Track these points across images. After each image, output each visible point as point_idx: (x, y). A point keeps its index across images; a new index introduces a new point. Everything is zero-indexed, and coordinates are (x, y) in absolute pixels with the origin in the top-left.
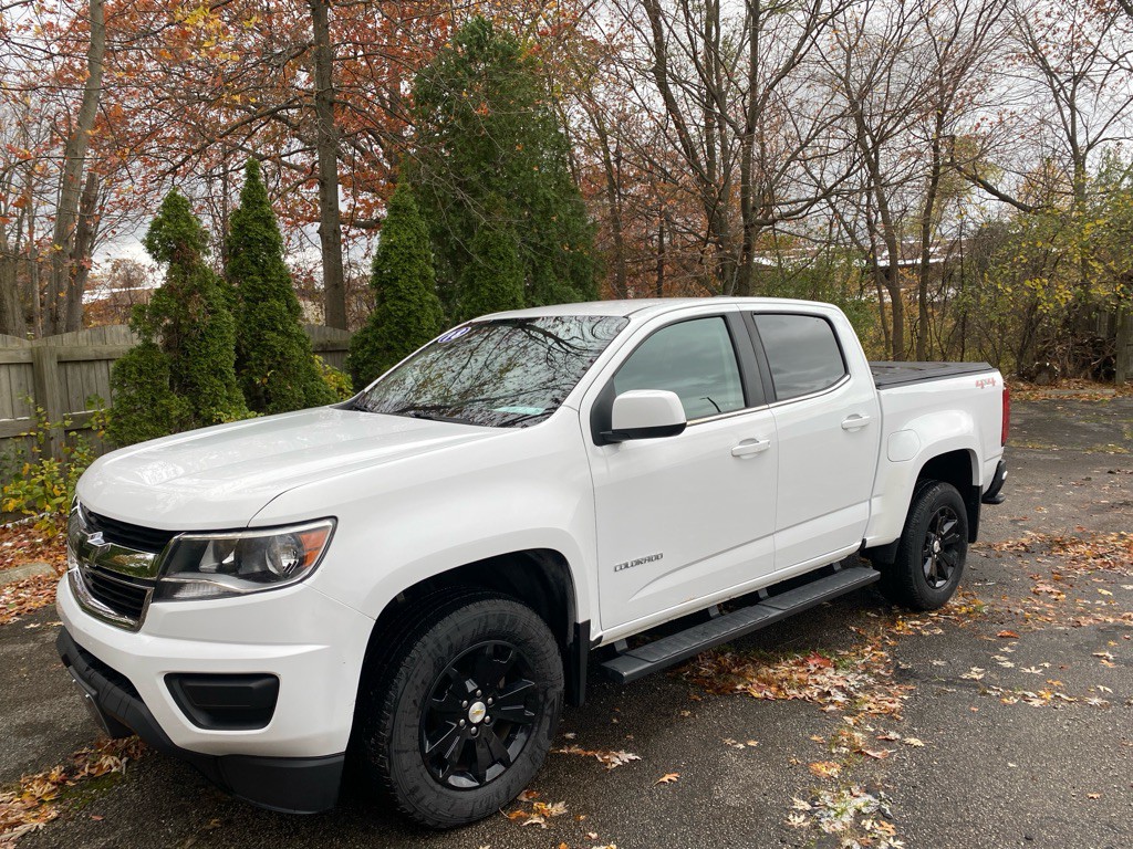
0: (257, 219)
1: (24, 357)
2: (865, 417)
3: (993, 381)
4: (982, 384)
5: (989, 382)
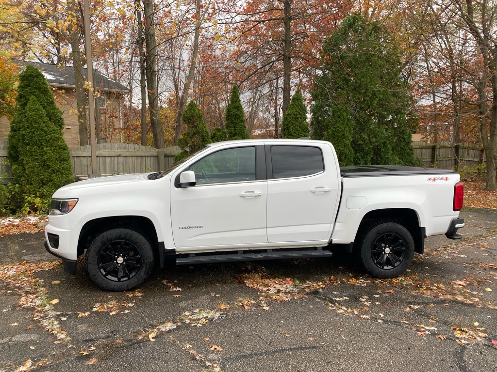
0: (234, 107)
1: (155, 154)
2: (327, 188)
3: (447, 179)
4: (434, 180)
5: (442, 179)
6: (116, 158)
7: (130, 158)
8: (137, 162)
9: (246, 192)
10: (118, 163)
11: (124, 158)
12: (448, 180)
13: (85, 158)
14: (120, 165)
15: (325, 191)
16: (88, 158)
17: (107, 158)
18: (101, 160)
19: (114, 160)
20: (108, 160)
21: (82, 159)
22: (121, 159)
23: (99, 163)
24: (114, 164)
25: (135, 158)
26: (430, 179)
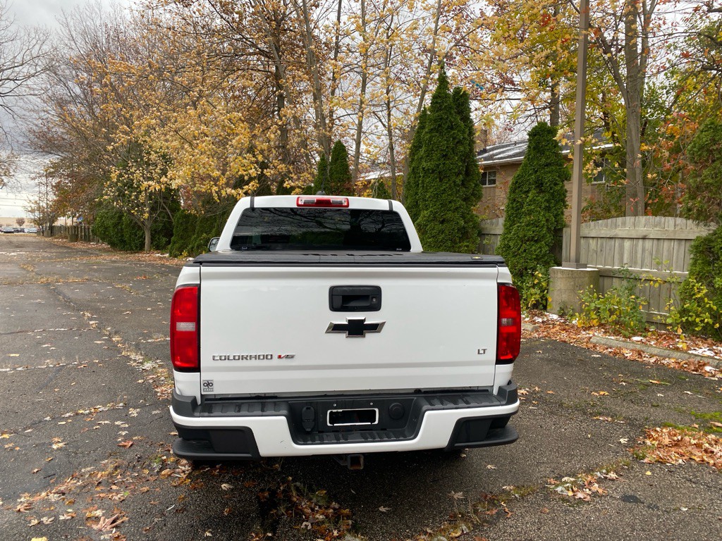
6: (641, 241)
7: (666, 243)
8: (678, 251)
10: (643, 250)
11: (655, 242)
13: (595, 240)
14: (647, 254)
16: (599, 239)
17: (626, 240)
18: (617, 244)
19: (636, 245)
20: (627, 244)
21: (591, 241)
22: (648, 244)
23: (613, 249)
24: (636, 252)
25: (676, 242)
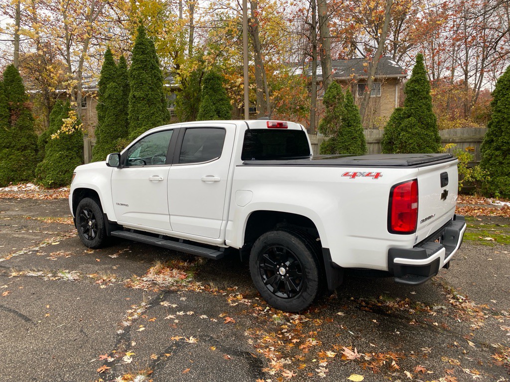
2: (217, 178)
3: (377, 175)
4: (354, 175)
5: (369, 175)
9: (154, 176)
12: (379, 178)
15: (216, 180)
26: (346, 174)
